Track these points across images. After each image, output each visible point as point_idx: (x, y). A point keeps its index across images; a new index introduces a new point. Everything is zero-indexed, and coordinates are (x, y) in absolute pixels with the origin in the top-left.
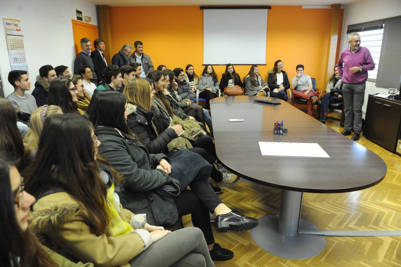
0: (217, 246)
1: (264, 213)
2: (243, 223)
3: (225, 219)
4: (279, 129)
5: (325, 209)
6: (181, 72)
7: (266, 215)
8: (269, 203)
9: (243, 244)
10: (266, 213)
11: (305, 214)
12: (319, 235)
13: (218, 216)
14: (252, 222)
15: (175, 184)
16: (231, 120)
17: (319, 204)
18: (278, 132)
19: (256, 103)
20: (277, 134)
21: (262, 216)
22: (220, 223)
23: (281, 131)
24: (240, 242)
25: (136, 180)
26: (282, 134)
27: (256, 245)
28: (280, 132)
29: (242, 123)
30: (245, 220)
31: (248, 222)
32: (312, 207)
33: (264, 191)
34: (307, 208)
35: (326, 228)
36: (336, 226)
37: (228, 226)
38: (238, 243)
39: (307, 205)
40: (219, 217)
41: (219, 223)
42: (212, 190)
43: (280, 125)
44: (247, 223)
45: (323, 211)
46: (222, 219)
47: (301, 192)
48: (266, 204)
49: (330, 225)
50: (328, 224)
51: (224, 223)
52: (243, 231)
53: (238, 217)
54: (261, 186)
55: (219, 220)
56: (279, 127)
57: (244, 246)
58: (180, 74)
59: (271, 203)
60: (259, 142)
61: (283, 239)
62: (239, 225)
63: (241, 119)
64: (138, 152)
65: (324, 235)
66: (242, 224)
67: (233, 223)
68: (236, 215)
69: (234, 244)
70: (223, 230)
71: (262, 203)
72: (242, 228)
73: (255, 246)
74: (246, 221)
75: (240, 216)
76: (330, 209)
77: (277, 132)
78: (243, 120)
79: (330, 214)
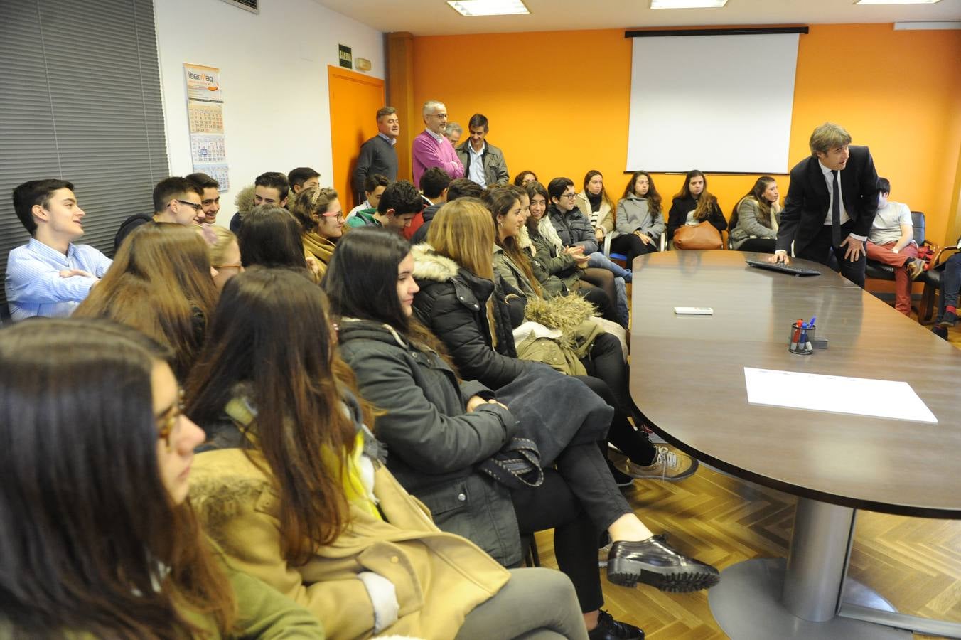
0: (605, 618)
1: (752, 553)
2: (676, 572)
3: (633, 555)
4: (805, 339)
5: (918, 559)
6: (568, 186)
7: (755, 557)
8: (766, 528)
9: (686, 623)
10: (756, 553)
11: (864, 568)
12: (896, 628)
13: (617, 543)
14: (701, 573)
15: (524, 453)
16: (679, 310)
17: (907, 546)
18: (801, 346)
19: (753, 271)
20: (798, 350)
21: (743, 559)
22: (620, 561)
23: (809, 344)
24: (679, 618)
26: (811, 353)
27: (719, 632)
28: (805, 347)
29: (710, 318)
30: (684, 564)
31: (689, 572)
32: (880, 550)
33: (754, 497)
34: (870, 553)
35: (919, 612)
36: (948, 609)
37: (639, 573)
38: (674, 619)
39: (871, 546)
40: (620, 547)
41: (616, 560)
42: (610, 477)
43: (806, 330)
44: (686, 574)
45: (914, 566)
46: (625, 554)
47: (852, 510)
48: (757, 529)
49: (933, 605)
50: (927, 603)
51: (629, 565)
53: (667, 554)
54: (750, 485)
55: (618, 554)
56: (803, 333)
57: (688, 628)
58: (566, 193)
59: (770, 528)
60: (745, 368)
61: (796, 626)
62: (665, 574)
63: (707, 307)
65: (912, 631)
66: (673, 574)
67: (652, 567)
68: (662, 549)
69: (663, 622)
70: (625, 581)
71: (748, 526)
72: (673, 583)
73: (715, 633)
74: (685, 566)
75: (672, 553)
76: (936, 563)
77: (797, 347)
78: (710, 311)
79: (935, 575)
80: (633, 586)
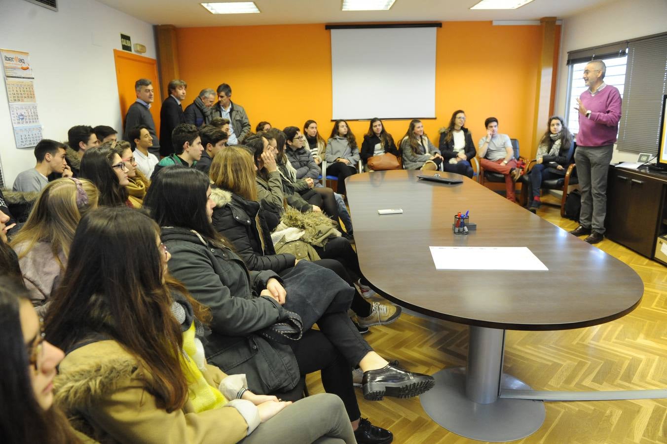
0: (365, 423)
1: (442, 366)
2: (408, 384)
3: (378, 379)
4: (463, 225)
5: (540, 355)
6: (297, 132)
7: (444, 368)
8: (448, 348)
9: (408, 418)
10: (445, 366)
11: (509, 366)
12: (533, 400)
13: (367, 372)
14: (424, 381)
15: (294, 321)
16: (381, 212)
17: (533, 349)
18: (461, 229)
19: (424, 183)
20: (459, 232)
21: (438, 370)
22: (371, 385)
23: (466, 228)
24: (404, 415)
25: (229, 316)
26: (467, 233)
27: (430, 420)
28: (464, 230)
29: (400, 215)
30: (412, 378)
31: (416, 382)
32: (517, 353)
33: (438, 329)
34: (512, 355)
35: (545, 388)
36: (561, 384)
37: (384, 390)
38: (400, 416)
39: (513, 351)
40: (369, 375)
41: (368, 384)
43: (464, 219)
44: (415, 383)
45: (538, 360)
46: (373, 379)
47: (503, 330)
48: (444, 350)
49: (552, 382)
50: (549, 381)
51: (376, 385)
52: (408, 397)
53: (400, 373)
54: (434, 321)
55: (368, 380)
56: (462, 221)
57: (410, 421)
59: (452, 348)
60: (430, 247)
61: (475, 408)
62: (401, 387)
63: (398, 208)
64: (231, 269)
65: (542, 400)
66: (406, 386)
67: (391, 384)
68: (396, 371)
69: (393, 419)
70: (376, 397)
71: (439, 347)
72: (407, 392)
73: (427, 421)
74: (413, 380)
75: (403, 372)
76: (549, 356)
77: (459, 230)
78: (401, 211)
79: (550, 364)
80: (381, 400)
